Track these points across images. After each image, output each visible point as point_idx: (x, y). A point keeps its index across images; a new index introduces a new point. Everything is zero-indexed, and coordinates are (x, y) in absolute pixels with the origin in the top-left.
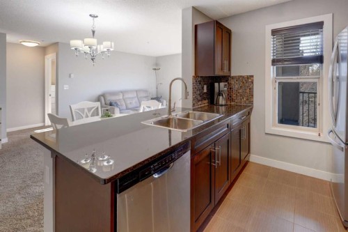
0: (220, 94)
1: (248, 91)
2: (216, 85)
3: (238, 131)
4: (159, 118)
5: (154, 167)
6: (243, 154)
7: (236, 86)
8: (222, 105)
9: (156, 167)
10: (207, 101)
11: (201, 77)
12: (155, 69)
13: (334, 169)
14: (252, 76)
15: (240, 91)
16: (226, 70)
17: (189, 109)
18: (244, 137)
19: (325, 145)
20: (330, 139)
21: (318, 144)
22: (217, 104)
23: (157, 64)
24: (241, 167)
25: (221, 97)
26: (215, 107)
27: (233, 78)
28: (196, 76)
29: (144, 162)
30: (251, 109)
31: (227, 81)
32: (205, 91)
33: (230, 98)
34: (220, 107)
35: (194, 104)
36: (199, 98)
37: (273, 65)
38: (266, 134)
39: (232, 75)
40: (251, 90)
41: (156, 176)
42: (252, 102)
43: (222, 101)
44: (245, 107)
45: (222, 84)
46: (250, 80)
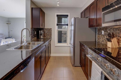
0: (41, 35)
1: (50, 33)
2: (40, 31)
3: (48, 47)
4: (16, 46)
5: (21, 67)
6: (49, 54)
7: (46, 32)
8: (42, 39)
9: (22, 67)
10: (36, 37)
11: (34, 28)
12: (8, 24)
13: (70, 53)
14: (51, 29)
15: (48, 33)
16: (43, 26)
17: (30, 41)
18: (49, 49)
19: (68, 47)
20: (70, 45)
21: (67, 47)
22: (40, 38)
23: (8, 21)
24: (48, 59)
25: (41, 36)
26: (39, 39)
27: (45, 29)
28: (32, 28)
29: (16, 67)
30: (51, 39)
31: (43, 30)
32: (36, 34)
33: (44, 36)
34: (41, 39)
35: (31, 39)
36: (33, 36)
37: (57, 25)
38: (55, 46)
39: (45, 28)
40: (51, 33)
41: (22, 71)
42: (51, 37)
43: (42, 37)
44: (49, 39)
45: (42, 31)
46: (51, 30)
